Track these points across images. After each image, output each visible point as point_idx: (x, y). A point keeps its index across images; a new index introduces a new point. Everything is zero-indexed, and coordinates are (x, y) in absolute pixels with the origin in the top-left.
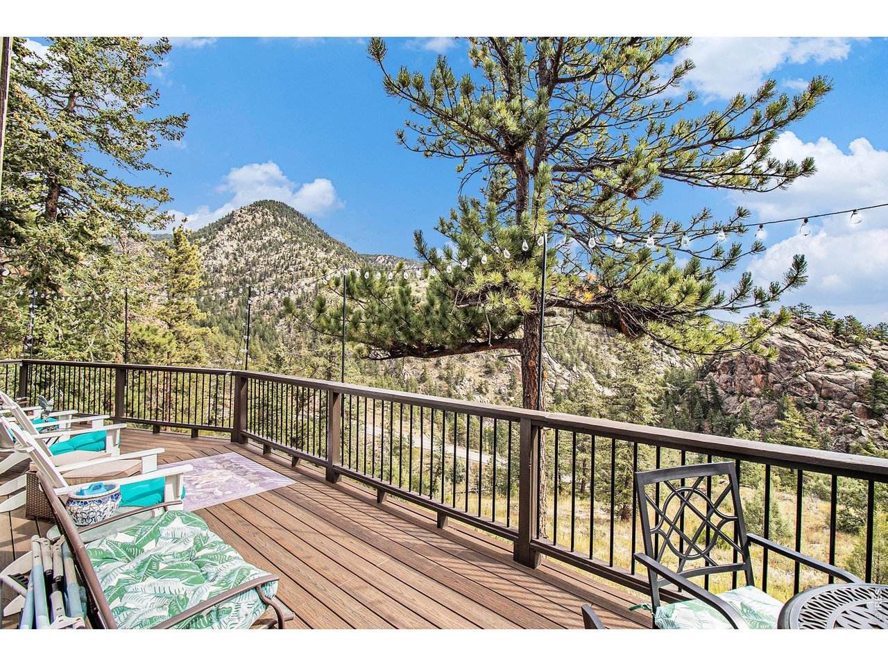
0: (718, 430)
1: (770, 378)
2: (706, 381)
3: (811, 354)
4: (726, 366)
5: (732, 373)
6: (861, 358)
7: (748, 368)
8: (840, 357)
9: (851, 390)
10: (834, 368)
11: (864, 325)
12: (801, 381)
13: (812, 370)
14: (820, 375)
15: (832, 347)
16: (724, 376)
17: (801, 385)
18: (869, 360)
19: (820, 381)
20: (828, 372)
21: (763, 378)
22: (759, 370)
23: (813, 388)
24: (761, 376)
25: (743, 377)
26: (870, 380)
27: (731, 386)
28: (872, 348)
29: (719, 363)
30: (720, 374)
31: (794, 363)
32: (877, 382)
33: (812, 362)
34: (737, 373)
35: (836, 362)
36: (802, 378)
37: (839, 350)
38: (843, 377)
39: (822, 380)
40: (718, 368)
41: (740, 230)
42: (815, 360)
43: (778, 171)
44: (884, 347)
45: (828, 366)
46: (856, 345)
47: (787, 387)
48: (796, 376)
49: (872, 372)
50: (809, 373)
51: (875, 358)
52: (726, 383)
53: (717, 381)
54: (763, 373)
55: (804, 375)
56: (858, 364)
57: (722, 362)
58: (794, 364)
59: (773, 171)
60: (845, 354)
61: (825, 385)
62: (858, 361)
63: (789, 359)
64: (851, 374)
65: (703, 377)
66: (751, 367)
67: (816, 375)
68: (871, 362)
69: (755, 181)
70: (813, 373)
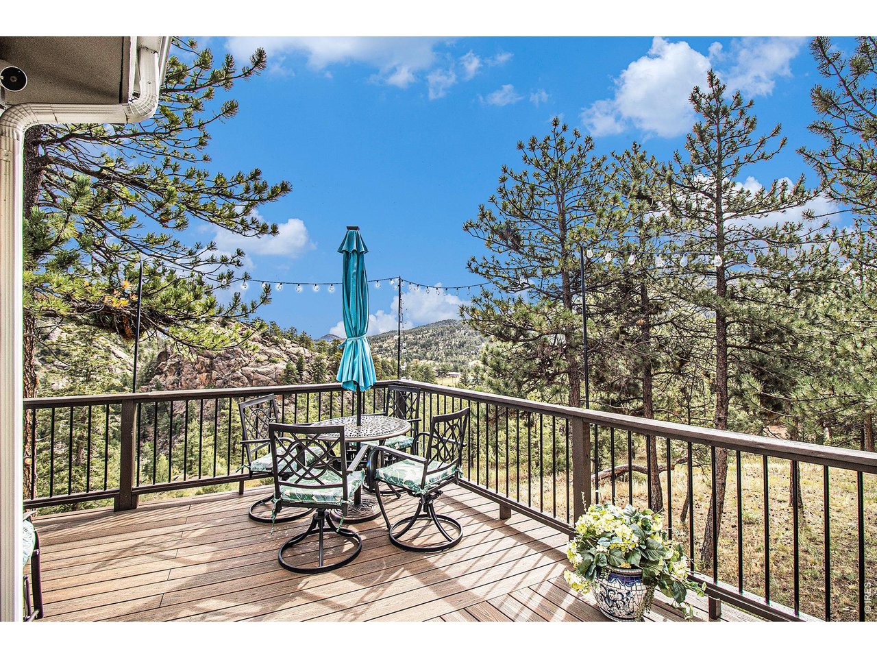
0: (164, 433)
1: (213, 375)
2: (152, 384)
3: (246, 352)
4: (173, 368)
5: (179, 374)
6: (279, 353)
7: (194, 368)
8: (266, 353)
9: (273, 379)
10: (261, 362)
11: (281, 329)
12: (238, 376)
13: (246, 365)
14: (252, 369)
15: (260, 346)
16: (171, 378)
17: (238, 379)
18: (284, 355)
19: (252, 374)
20: (258, 366)
21: (207, 376)
22: (204, 369)
23: (247, 381)
24: (206, 374)
25: (189, 376)
26: (285, 370)
27: (178, 386)
28: (286, 346)
29: (166, 365)
30: (166, 376)
31: (232, 360)
32: (289, 371)
33: (246, 359)
34: (184, 373)
35: (263, 358)
36: (239, 373)
37: (266, 348)
38: (268, 369)
39: (254, 373)
40: (165, 370)
41: (238, 265)
42: (249, 357)
43: (258, 227)
44: (293, 344)
45: (258, 361)
46: (277, 343)
47: (227, 381)
48: (234, 371)
49: (286, 364)
50: (243, 368)
51: (288, 353)
52: (172, 384)
53: (164, 383)
54: (207, 371)
55: (240, 370)
56: (277, 359)
57: (169, 364)
58: (233, 362)
59: (254, 226)
60: (269, 351)
61: (255, 377)
62: (278, 356)
63: (229, 357)
64: (272, 367)
65: (148, 381)
66: (197, 366)
67: (248, 369)
68: (285, 357)
69: (241, 227)
70: (247, 368)
